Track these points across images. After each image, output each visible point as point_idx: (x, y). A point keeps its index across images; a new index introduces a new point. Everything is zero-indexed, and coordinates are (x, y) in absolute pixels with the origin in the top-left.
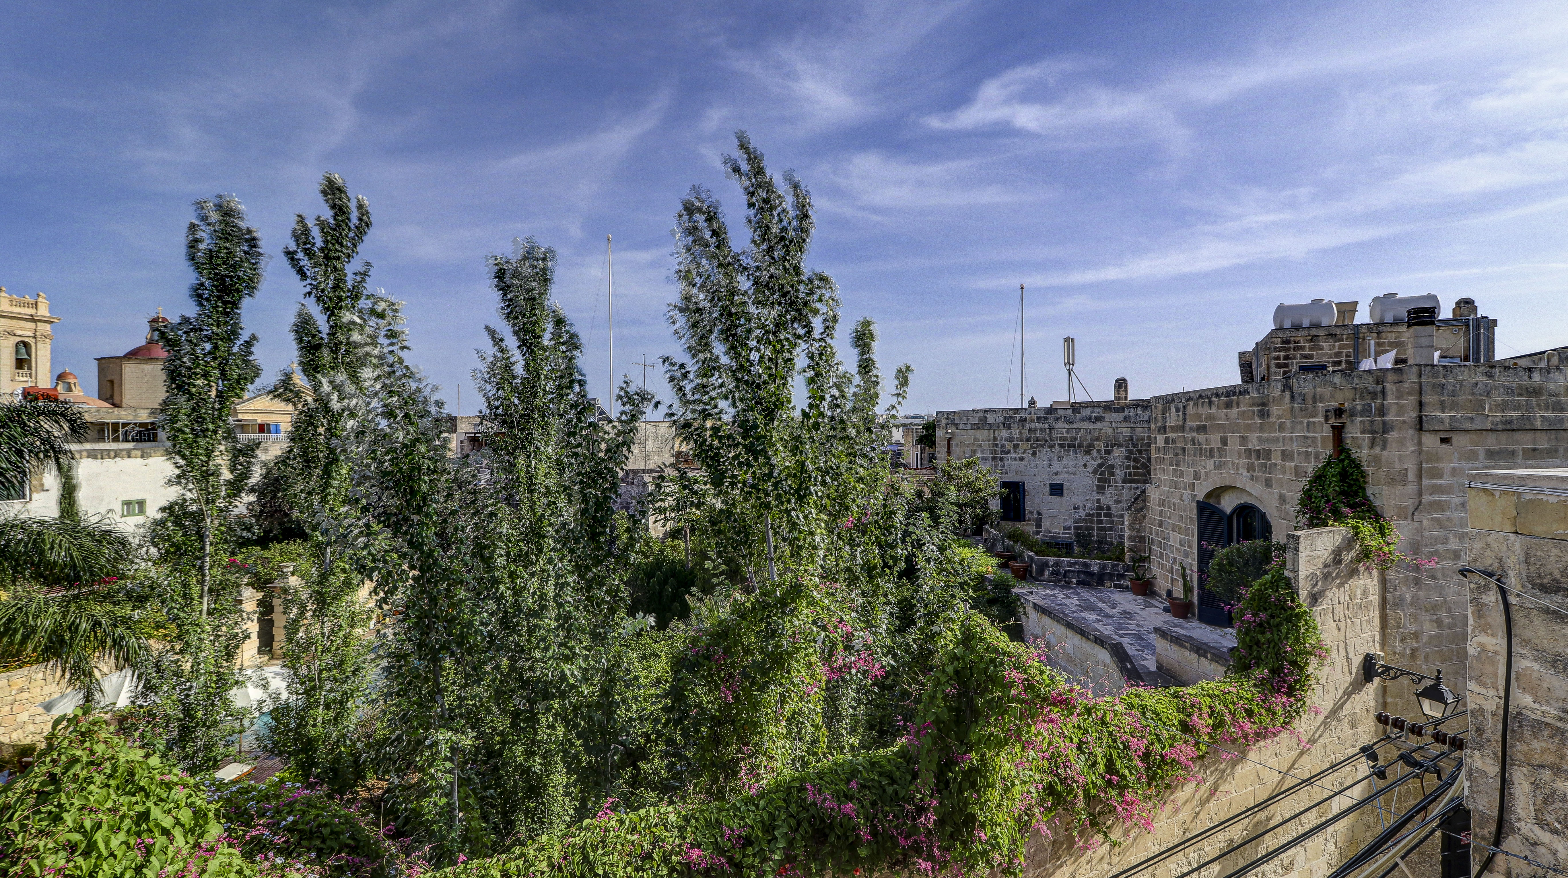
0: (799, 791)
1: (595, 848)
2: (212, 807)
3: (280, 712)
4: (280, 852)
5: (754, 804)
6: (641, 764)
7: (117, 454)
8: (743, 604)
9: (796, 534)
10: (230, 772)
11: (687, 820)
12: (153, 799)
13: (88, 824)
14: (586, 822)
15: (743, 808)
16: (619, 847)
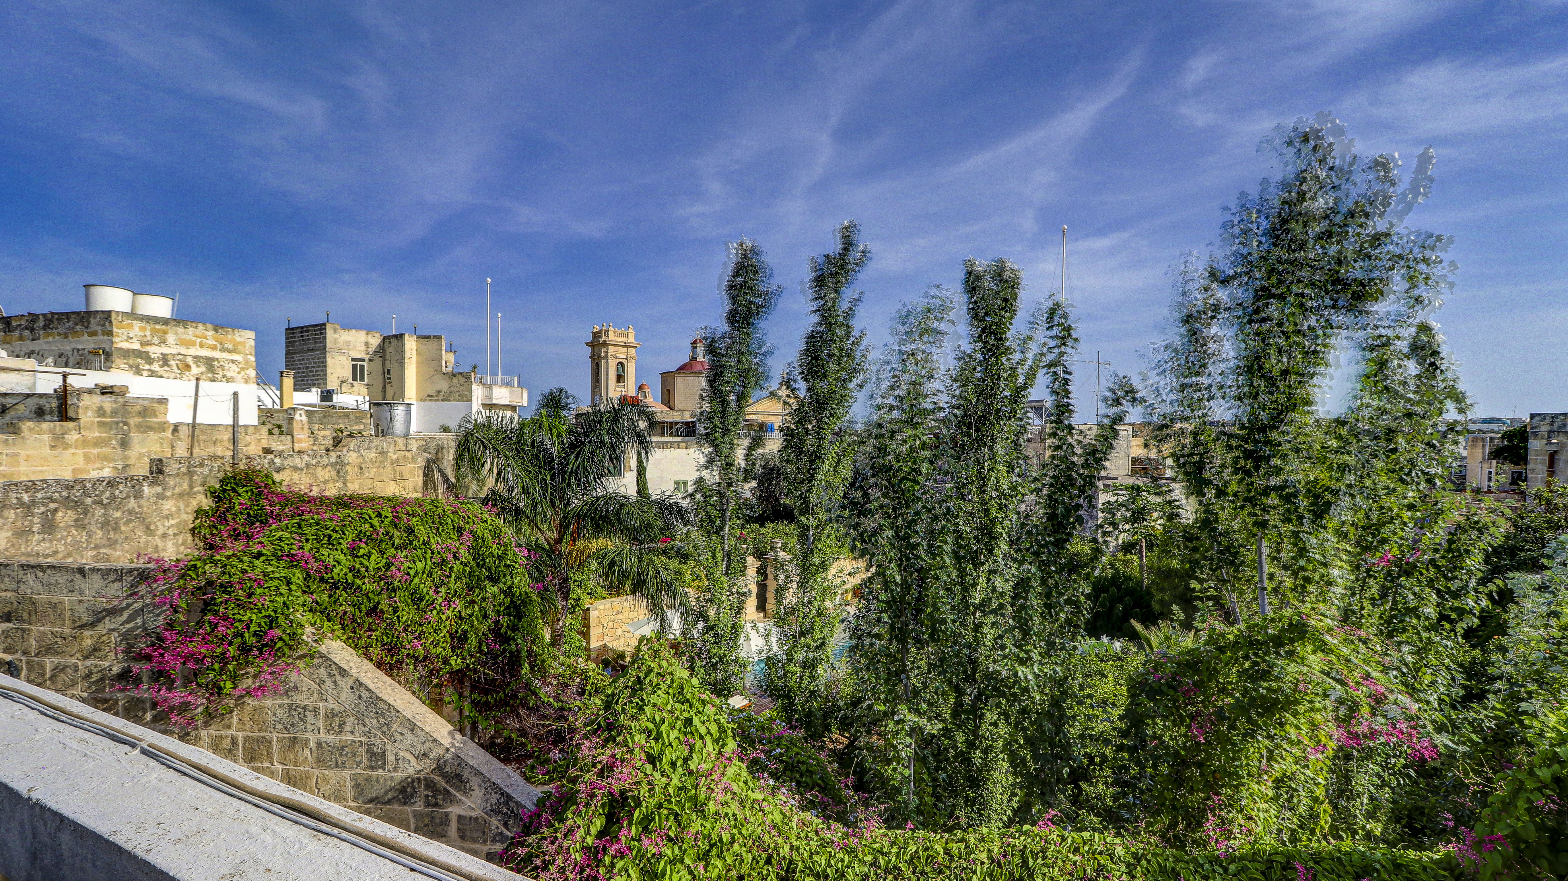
0: (1284, 869)
1: (1035, 856)
2: (730, 726)
3: (770, 662)
4: (772, 775)
5: (1221, 866)
6: (1083, 785)
7: (671, 445)
8: (1223, 635)
9: (1302, 562)
10: (737, 701)
11: (1137, 858)
12: (694, 710)
13: (657, 719)
14: (1026, 827)
15: (1207, 866)
16: (1060, 862)
